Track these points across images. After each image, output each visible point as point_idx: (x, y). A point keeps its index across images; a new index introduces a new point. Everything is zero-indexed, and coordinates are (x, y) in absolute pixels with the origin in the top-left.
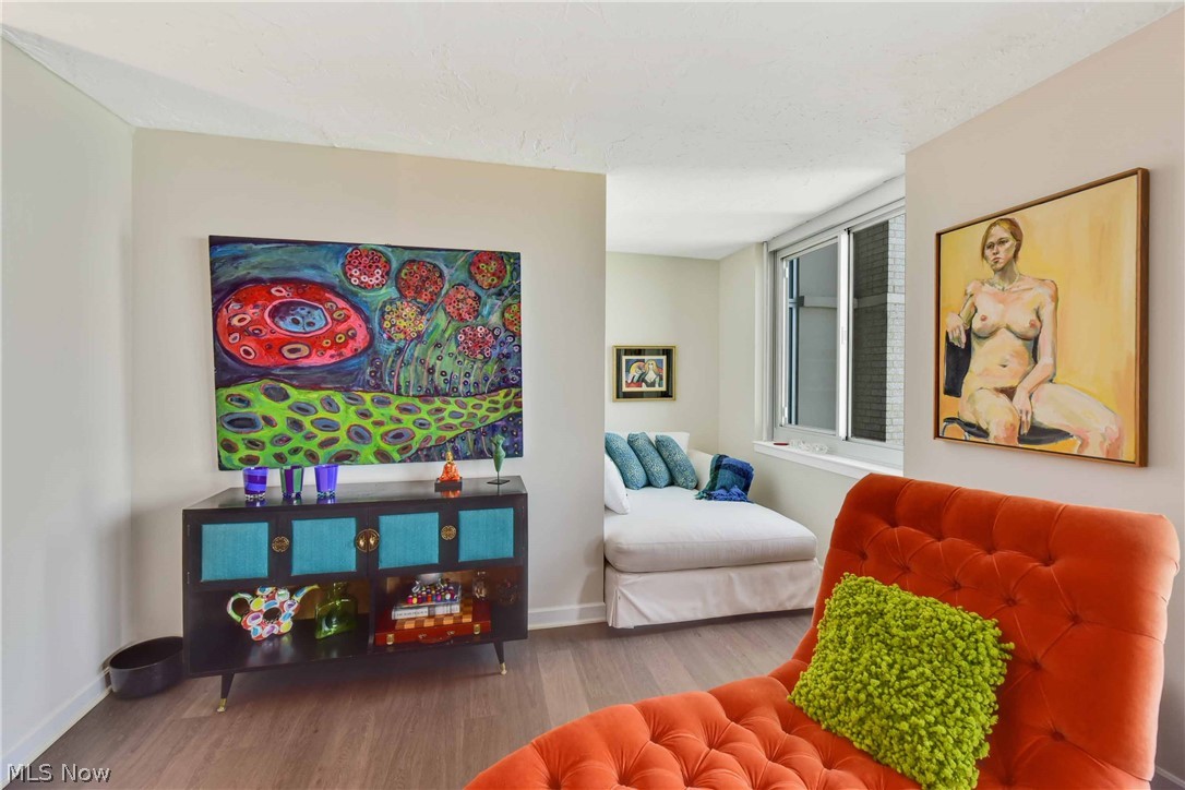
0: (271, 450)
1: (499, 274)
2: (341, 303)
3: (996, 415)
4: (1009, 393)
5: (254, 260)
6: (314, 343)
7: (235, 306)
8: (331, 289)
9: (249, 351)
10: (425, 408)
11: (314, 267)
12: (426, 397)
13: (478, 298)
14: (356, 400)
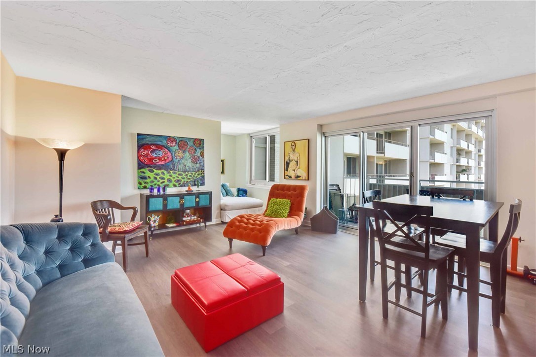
0: (150, 184)
1: (200, 144)
2: (166, 150)
3: (292, 174)
4: (294, 170)
5: (147, 139)
6: (160, 159)
7: (142, 150)
8: (164, 146)
9: (145, 161)
10: (184, 174)
11: (161, 141)
12: (185, 172)
13: (195, 149)
14: (169, 172)
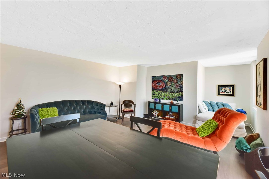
0: (156, 97)
1: (180, 77)
2: (163, 82)
5: (155, 78)
6: (160, 86)
7: (153, 83)
8: (162, 80)
9: (155, 87)
10: (171, 94)
11: (160, 78)
12: (171, 93)
13: (178, 80)
14: (164, 93)
